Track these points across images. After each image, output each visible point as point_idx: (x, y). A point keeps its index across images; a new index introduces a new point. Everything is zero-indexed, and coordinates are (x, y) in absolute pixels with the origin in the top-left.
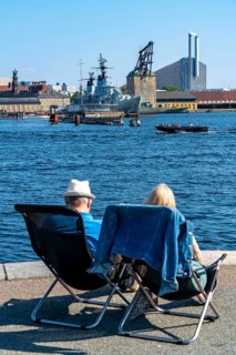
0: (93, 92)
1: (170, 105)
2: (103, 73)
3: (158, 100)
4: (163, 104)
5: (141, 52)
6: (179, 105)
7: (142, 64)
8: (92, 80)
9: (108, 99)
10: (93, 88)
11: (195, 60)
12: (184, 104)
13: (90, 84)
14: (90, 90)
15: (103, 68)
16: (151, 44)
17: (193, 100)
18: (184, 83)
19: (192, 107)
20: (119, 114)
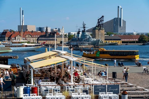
0: (80, 37)
1: (110, 42)
2: (84, 30)
3: (105, 40)
4: (107, 41)
5: (98, 20)
6: (114, 42)
7: (99, 25)
8: (79, 32)
9: (86, 40)
10: (80, 35)
11: (120, 19)
12: (116, 41)
13: (78, 33)
14: (78, 36)
15: (84, 27)
16: (103, 17)
17: (120, 40)
18: (115, 30)
19: (119, 42)
20: (92, 46)
